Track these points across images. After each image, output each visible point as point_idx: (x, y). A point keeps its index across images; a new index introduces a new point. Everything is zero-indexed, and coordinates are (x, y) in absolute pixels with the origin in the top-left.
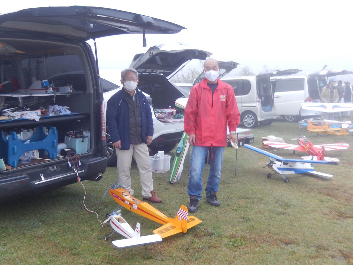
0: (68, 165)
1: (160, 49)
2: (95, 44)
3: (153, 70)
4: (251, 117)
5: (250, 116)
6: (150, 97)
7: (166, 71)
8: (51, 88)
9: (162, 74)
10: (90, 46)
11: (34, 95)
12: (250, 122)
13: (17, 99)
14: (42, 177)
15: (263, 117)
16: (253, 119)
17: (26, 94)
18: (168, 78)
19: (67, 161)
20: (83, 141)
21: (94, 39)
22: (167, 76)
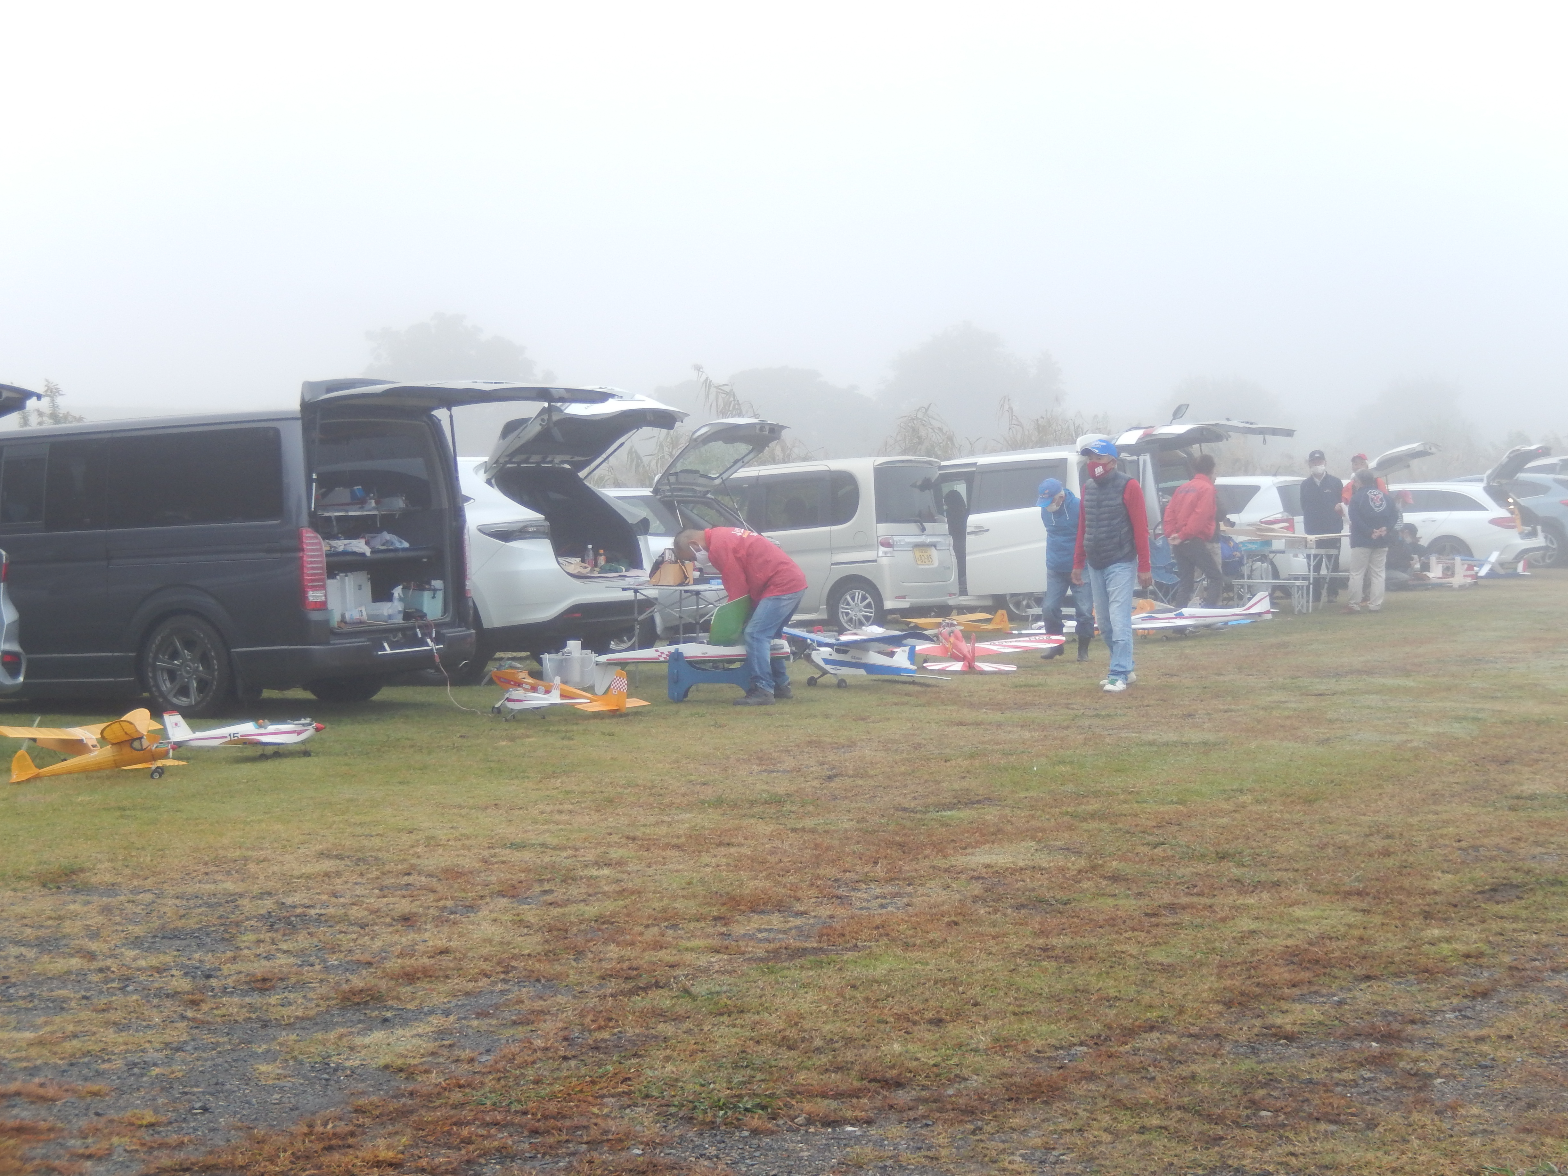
0: (416, 634)
1: (566, 411)
2: (451, 417)
3: (547, 457)
4: (864, 598)
5: (858, 594)
6: (546, 519)
7: (577, 458)
8: (373, 501)
9: (567, 466)
10: (440, 421)
11: (350, 514)
12: (860, 615)
13: (330, 517)
14: (386, 645)
15: (904, 597)
16: (869, 606)
17: (340, 511)
18: (582, 474)
19: (413, 628)
20: (434, 597)
21: (449, 409)
22: (580, 471)
